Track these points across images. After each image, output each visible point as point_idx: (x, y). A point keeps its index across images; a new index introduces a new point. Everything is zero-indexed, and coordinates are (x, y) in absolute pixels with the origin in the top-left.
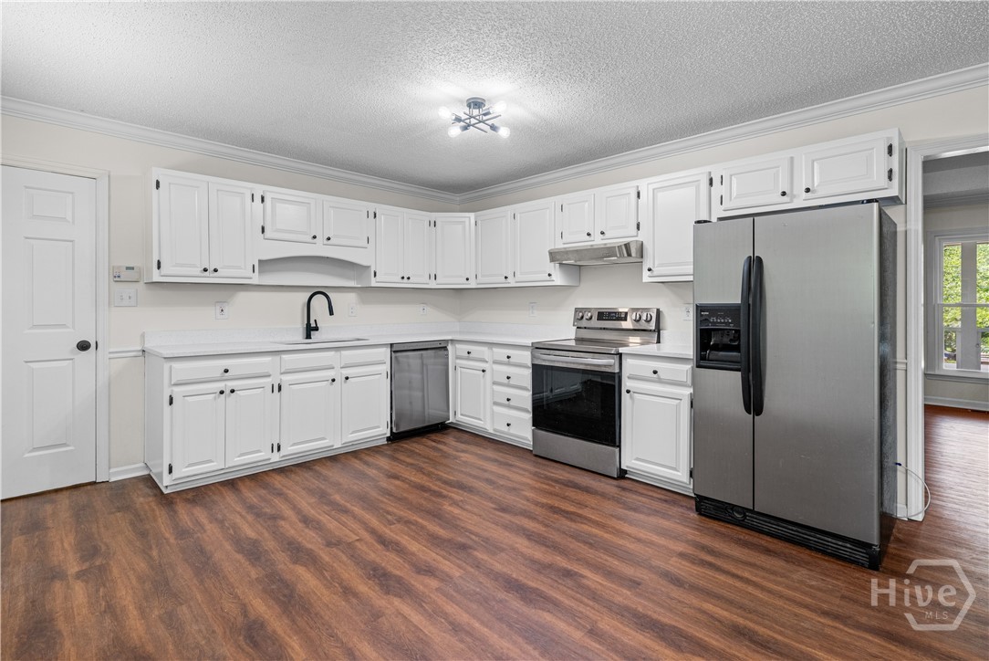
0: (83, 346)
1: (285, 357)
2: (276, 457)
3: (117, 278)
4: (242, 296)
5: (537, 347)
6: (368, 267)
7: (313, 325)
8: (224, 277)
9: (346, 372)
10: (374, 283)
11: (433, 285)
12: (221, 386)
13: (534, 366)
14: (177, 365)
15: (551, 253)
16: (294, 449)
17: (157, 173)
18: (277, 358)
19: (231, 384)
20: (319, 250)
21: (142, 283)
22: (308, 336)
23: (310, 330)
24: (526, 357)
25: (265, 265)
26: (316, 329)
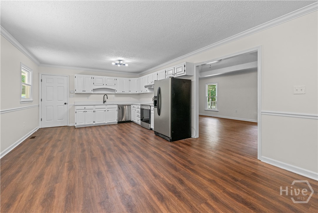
0: (65, 104)
1: (96, 106)
2: (94, 124)
3: (70, 93)
4: (92, 95)
5: (142, 105)
6: (115, 90)
7: (105, 101)
8: (87, 92)
9: (108, 109)
10: (116, 93)
11: (130, 93)
12: (84, 110)
13: (141, 109)
14: (77, 107)
15: (145, 86)
16: (98, 122)
17: (75, 75)
18: (94, 106)
19: (86, 110)
20: (105, 87)
21: (74, 94)
22: (104, 103)
23: (104, 102)
24: (140, 107)
25: (94, 90)
26: (105, 102)
